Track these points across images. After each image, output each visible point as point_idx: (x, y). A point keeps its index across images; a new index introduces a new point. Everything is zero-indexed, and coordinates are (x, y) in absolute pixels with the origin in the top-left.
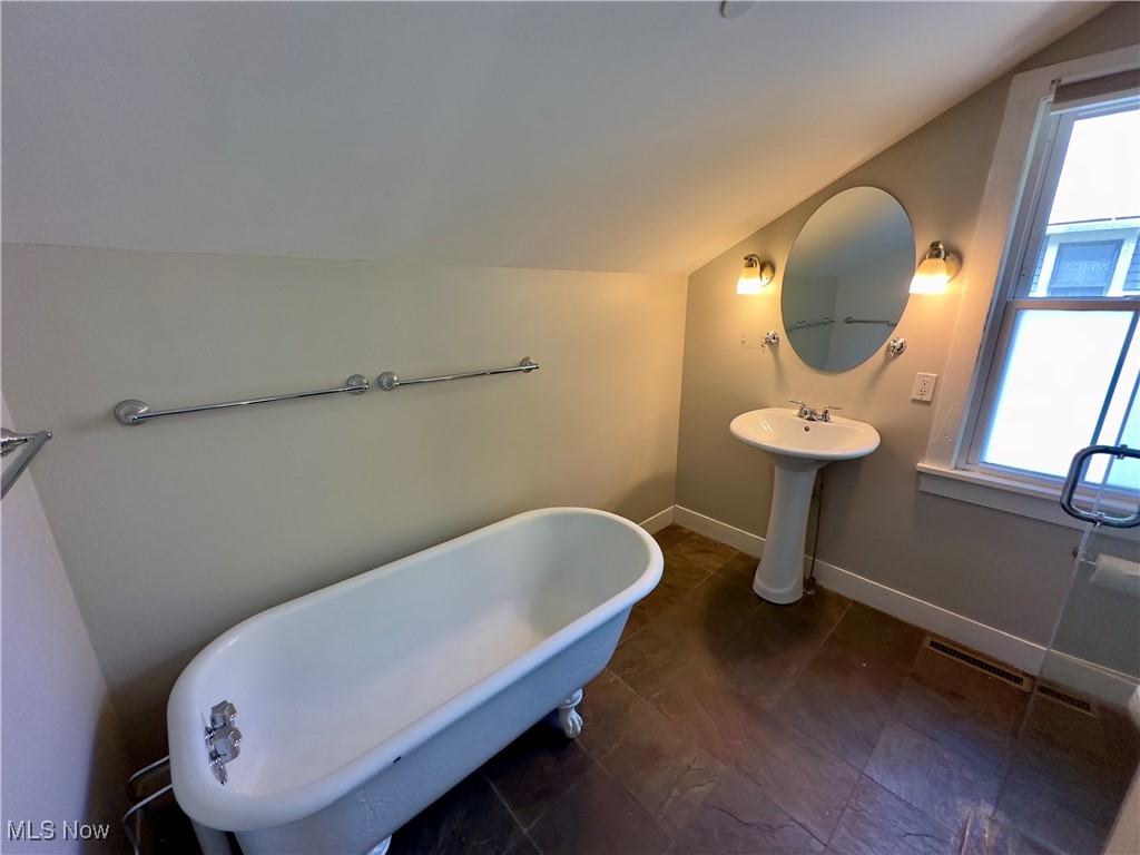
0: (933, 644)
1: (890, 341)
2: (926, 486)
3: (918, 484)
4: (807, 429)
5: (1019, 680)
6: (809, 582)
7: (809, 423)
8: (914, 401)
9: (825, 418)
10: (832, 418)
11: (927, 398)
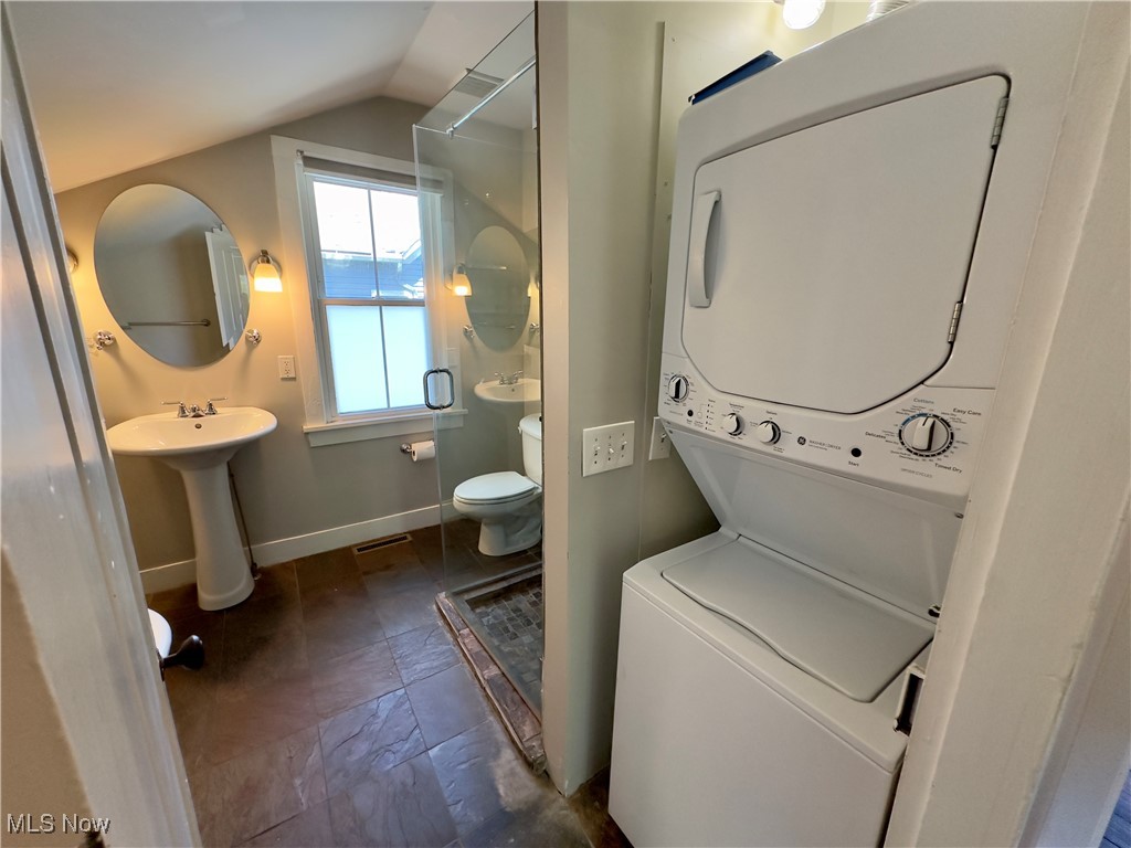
0: (359, 550)
1: (245, 332)
2: (315, 442)
3: (309, 443)
4: (198, 427)
5: (405, 538)
6: (254, 569)
7: (198, 421)
8: (283, 379)
9: (212, 411)
10: (218, 410)
11: (292, 375)
